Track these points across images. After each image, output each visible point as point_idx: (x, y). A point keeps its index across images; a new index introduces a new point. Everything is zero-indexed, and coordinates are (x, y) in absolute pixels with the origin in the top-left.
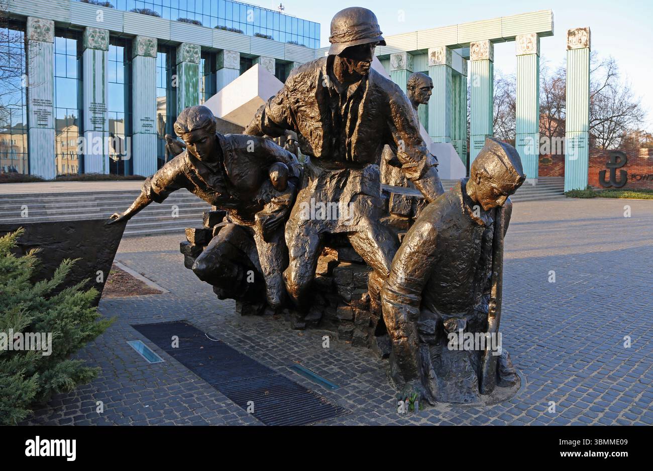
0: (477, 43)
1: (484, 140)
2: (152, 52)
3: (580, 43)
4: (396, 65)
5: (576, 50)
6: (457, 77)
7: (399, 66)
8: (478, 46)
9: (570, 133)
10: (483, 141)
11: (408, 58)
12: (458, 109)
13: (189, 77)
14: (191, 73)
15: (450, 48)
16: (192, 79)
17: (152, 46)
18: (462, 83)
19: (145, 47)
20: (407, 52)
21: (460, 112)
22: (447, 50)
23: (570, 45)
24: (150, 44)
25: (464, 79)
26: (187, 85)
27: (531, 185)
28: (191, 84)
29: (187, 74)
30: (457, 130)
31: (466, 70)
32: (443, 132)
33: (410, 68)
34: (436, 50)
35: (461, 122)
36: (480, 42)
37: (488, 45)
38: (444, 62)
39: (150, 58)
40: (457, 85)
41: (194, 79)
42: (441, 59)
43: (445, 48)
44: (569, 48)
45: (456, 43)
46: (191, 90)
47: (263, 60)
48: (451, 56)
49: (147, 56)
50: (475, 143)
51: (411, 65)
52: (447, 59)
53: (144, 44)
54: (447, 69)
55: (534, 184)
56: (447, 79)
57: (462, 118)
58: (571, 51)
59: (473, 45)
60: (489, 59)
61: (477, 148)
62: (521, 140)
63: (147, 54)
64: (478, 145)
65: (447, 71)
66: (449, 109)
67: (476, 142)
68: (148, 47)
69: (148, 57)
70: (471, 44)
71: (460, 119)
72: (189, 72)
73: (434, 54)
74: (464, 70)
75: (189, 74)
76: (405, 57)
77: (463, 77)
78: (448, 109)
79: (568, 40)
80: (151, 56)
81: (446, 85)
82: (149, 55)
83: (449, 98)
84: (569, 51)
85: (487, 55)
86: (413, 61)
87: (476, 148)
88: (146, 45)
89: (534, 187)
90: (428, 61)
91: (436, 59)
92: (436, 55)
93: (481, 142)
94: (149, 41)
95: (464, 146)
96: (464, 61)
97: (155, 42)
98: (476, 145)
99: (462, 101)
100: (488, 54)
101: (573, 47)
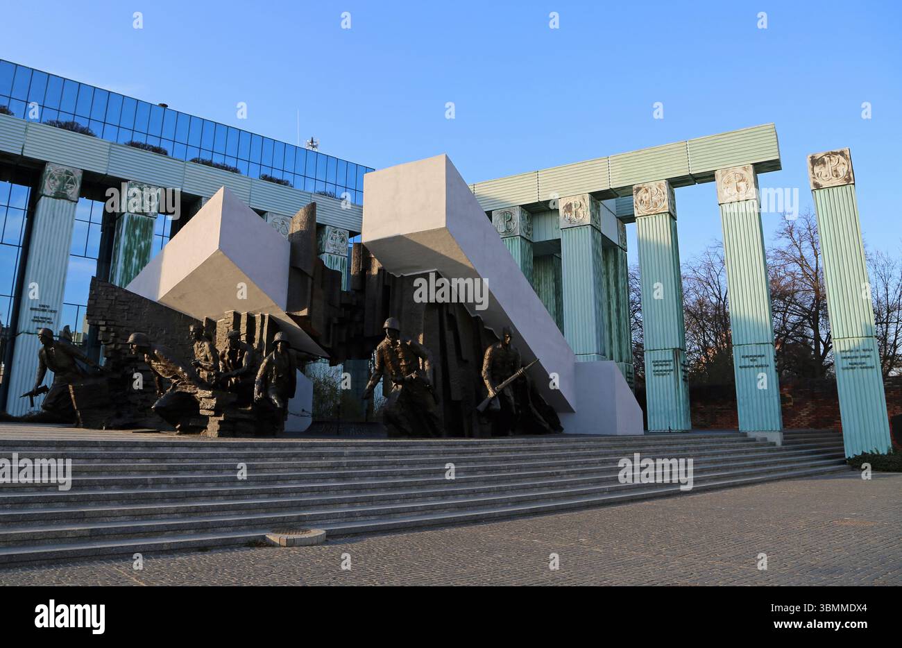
0: (646, 185)
1: (671, 358)
2: (69, 192)
3: (837, 176)
4: (502, 229)
5: (830, 190)
6: (610, 251)
7: (508, 231)
8: (647, 191)
9: (842, 341)
10: (669, 361)
11: (522, 217)
12: (614, 306)
13: (133, 239)
14: (137, 232)
15: (597, 197)
16: (139, 243)
17: (72, 182)
18: (620, 261)
19: (58, 183)
20: (522, 206)
21: (618, 311)
22: (591, 200)
23: (818, 181)
24: (68, 178)
25: (622, 255)
26: (128, 253)
27: (774, 444)
28: (135, 252)
29: (130, 234)
30: (615, 344)
31: (623, 237)
32: (593, 347)
33: (527, 234)
34: (572, 200)
35: (622, 330)
36: (652, 184)
37: (665, 188)
38: (588, 220)
39: (66, 201)
40: (611, 266)
41: (143, 244)
42: (582, 216)
43: (587, 197)
44: (818, 187)
45: (608, 188)
46: (135, 261)
47: (272, 218)
48: (599, 211)
49: (59, 198)
50: (655, 366)
51: (529, 230)
52: (593, 216)
53: (56, 177)
54: (593, 233)
55: (779, 443)
56: (594, 250)
57: (623, 322)
58: (822, 191)
59: (638, 189)
60: (669, 213)
61: (659, 375)
62: (743, 357)
63: (60, 195)
64: (660, 368)
65: (593, 237)
66: (601, 304)
67: (656, 363)
68: (64, 182)
69: (62, 200)
70: (635, 187)
71: (619, 325)
72: (134, 231)
73: (568, 207)
74: (621, 238)
75: (134, 236)
76: (517, 215)
77: (620, 251)
78: (598, 303)
79: (813, 173)
80: (67, 199)
81: (594, 260)
82: (65, 197)
83: (600, 283)
84: (817, 191)
85: (664, 206)
86: (531, 223)
87: (657, 373)
88: (60, 179)
89: (780, 450)
90: (558, 222)
91: (573, 216)
92: (574, 209)
93: (666, 363)
94: (67, 172)
95: (629, 373)
96: (620, 225)
97: (78, 176)
98: (657, 368)
99: (620, 293)
100: (666, 203)
101: (824, 184)
